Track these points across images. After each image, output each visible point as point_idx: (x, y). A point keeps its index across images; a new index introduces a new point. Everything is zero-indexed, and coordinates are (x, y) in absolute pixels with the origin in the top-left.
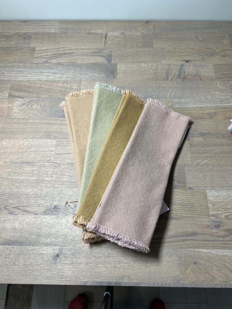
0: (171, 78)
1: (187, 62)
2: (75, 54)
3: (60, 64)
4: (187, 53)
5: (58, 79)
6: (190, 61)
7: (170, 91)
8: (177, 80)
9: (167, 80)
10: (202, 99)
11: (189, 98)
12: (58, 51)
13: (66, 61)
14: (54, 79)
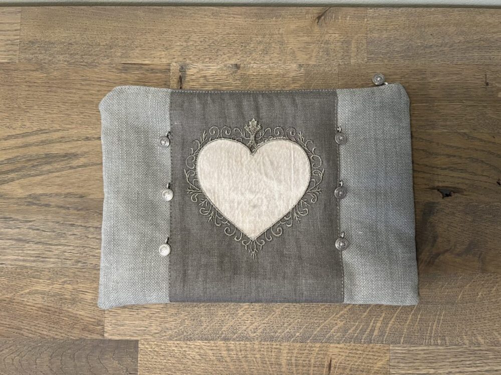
1: (447, 195)
2: (82, 161)
3: (33, 201)
4: (449, 156)
5: (34, 264)
6: (457, 190)
10: (479, 345)
11: (439, 341)
12: (26, 146)
13: (55, 190)
14: (21, 263)
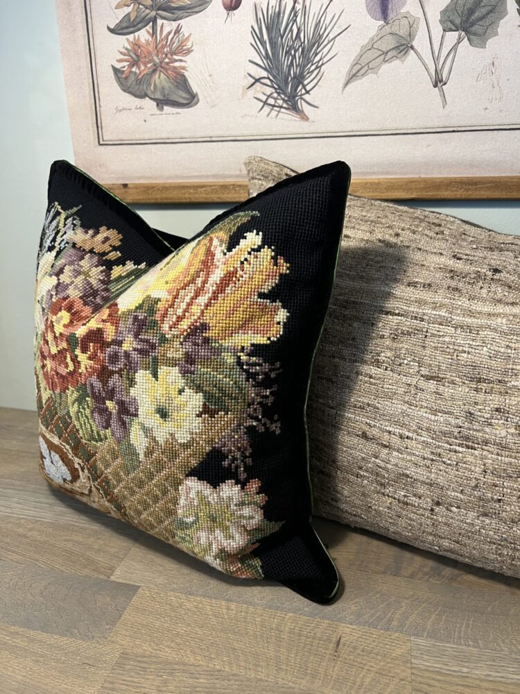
0: (410, 572)
7: (403, 609)
8: (431, 579)
9: (396, 573)
